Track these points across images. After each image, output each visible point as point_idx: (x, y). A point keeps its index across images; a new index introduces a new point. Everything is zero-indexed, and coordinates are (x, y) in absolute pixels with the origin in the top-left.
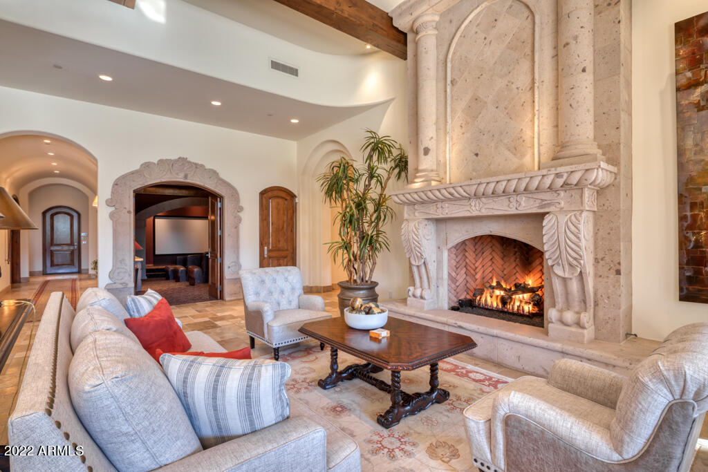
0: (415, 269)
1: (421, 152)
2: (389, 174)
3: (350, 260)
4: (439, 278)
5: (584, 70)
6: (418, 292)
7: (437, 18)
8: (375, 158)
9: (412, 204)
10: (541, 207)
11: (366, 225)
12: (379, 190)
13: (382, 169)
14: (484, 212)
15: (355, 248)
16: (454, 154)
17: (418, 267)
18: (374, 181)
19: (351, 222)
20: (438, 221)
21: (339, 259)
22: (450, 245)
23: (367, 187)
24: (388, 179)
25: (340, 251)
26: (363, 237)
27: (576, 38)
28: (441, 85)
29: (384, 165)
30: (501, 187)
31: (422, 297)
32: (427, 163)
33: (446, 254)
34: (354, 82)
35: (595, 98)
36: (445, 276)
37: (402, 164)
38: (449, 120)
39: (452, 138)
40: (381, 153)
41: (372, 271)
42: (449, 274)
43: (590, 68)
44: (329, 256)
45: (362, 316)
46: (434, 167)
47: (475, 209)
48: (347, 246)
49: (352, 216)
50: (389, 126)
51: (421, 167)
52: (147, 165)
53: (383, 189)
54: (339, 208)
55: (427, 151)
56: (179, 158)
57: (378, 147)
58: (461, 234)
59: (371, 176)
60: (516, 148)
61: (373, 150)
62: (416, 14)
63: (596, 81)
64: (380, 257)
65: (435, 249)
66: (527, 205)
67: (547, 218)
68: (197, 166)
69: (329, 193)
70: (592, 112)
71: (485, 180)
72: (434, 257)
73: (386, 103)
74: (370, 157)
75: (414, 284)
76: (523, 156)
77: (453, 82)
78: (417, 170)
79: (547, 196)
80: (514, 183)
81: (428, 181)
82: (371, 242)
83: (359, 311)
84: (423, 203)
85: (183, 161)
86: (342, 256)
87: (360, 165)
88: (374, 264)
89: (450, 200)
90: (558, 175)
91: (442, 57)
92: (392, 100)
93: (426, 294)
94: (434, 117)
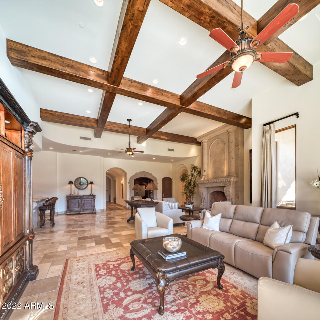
0: (202, 199)
1: (204, 171)
2: (197, 175)
3: (187, 197)
4: (208, 201)
5: (233, 158)
6: (202, 204)
7: (207, 140)
8: (194, 171)
9: (201, 183)
10: (225, 185)
11: (191, 188)
12: (194, 179)
13: (195, 174)
14: (215, 186)
15: (188, 194)
16: (211, 172)
17: (203, 198)
18: (193, 177)
19: (187, 187)
20: (207, 187)
21: (184, 197)
22: (210, 193)
23: (191, 178)
24: (197, 176)
25: (184, 195)
26: (190, 191)
27: (231, 152)
28: (208, 156)
29: (196, 173)
30: (217, 181)
31: (203, 205)
32: (205, 174)
33: (209, 195)
34: (189, 151)
35: (235, 164)
36: (209, 200)
37: (200, 173)
38: (210, 165)
39: (210, 169)
40: (195, 170)
41: (192, 199)
42: (210, 200)
43: (234, 158)
44: (182, 196)
45: (188, 205)
46: (207, 175)
47: (213, 185)
48: (186, 193)
49: (187, 186)
50: (197, 163)
51: (204, 175)
52: (136, 173)
53: (195, 179)
54: (184, 184)
55: (205, 171)
56: (143, 171)
57: (194, 168)
58: (212, 191)
59: (192, 176)
60: (222, 172)
61: (193, 169)
62: (202, 139)
63: (235, 160)
64: (195, 196)
65: (207, 194)
66: (222, 185)
67: (225, 187)
68: (148, 173)
69: (182, 180)
70: (234, 166)
71: (216, 179)
72: (206, 196)
73: (196, 157)
74: (192, 171)
75: (202, 202)
76: (223, 174)
77: (210, 155)
78: (203, 175)
79: (225, 183)
80: (219, 180)
81: (205, 178)
82: (192, 192)
83: (187, 204)
84: (203, 183)
85: (144, 172)
86: (185, 196)
87: (190, 173)
88: (193, 198)
89: (209, 183)
90: (226, 179)
91: (208, 149)
92: (198, 156)
93: (204, 204)
94: (206, 163)
